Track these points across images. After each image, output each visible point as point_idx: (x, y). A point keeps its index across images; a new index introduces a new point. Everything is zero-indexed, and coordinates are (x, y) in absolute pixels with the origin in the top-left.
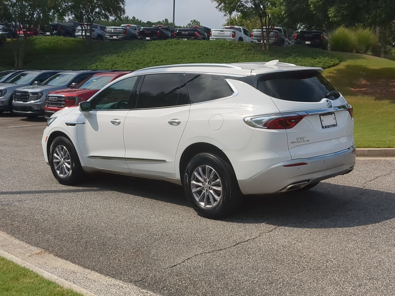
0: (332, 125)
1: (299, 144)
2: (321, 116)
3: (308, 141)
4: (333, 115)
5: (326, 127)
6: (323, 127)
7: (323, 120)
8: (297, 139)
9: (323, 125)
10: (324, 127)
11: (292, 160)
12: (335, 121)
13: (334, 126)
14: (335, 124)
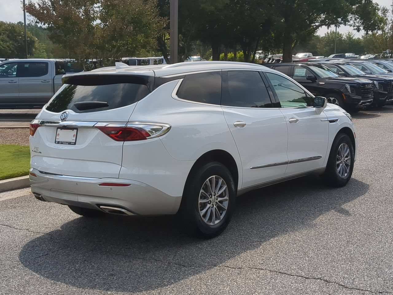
0: (67, 142)
2: (59, 130)
3: (40, 152)
4: (76, 131)
5: (58, 143)
7: (59, 135)
8: (35, 148)
9: (57, 140)
10: (57, 142)
12: (75, 139)
13: (70, 143)
14: (72, 142)
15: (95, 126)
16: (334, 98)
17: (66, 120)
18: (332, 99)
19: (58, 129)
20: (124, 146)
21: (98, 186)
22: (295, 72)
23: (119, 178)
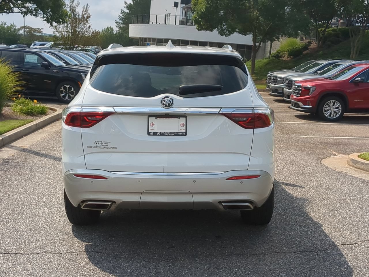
0: (172, 133)
1: (100, 150)
3: (116, 148)
4: (183, 120)
5: (155, 134)
6: (149, 134)
8: (97, 143)
9: (150, 131)
10: (151, 134)
11: (87, 169)
12: (184, 129)
13: (177, 134)
14: (180, 133)
15: (220, 112)
16: (69, 86)
17: (173, 106)
18: (67, 87)
19: (150, 118)
20: (255, 133)
21: (226, 180)
22: (26, 58)
23: (247, 170)
